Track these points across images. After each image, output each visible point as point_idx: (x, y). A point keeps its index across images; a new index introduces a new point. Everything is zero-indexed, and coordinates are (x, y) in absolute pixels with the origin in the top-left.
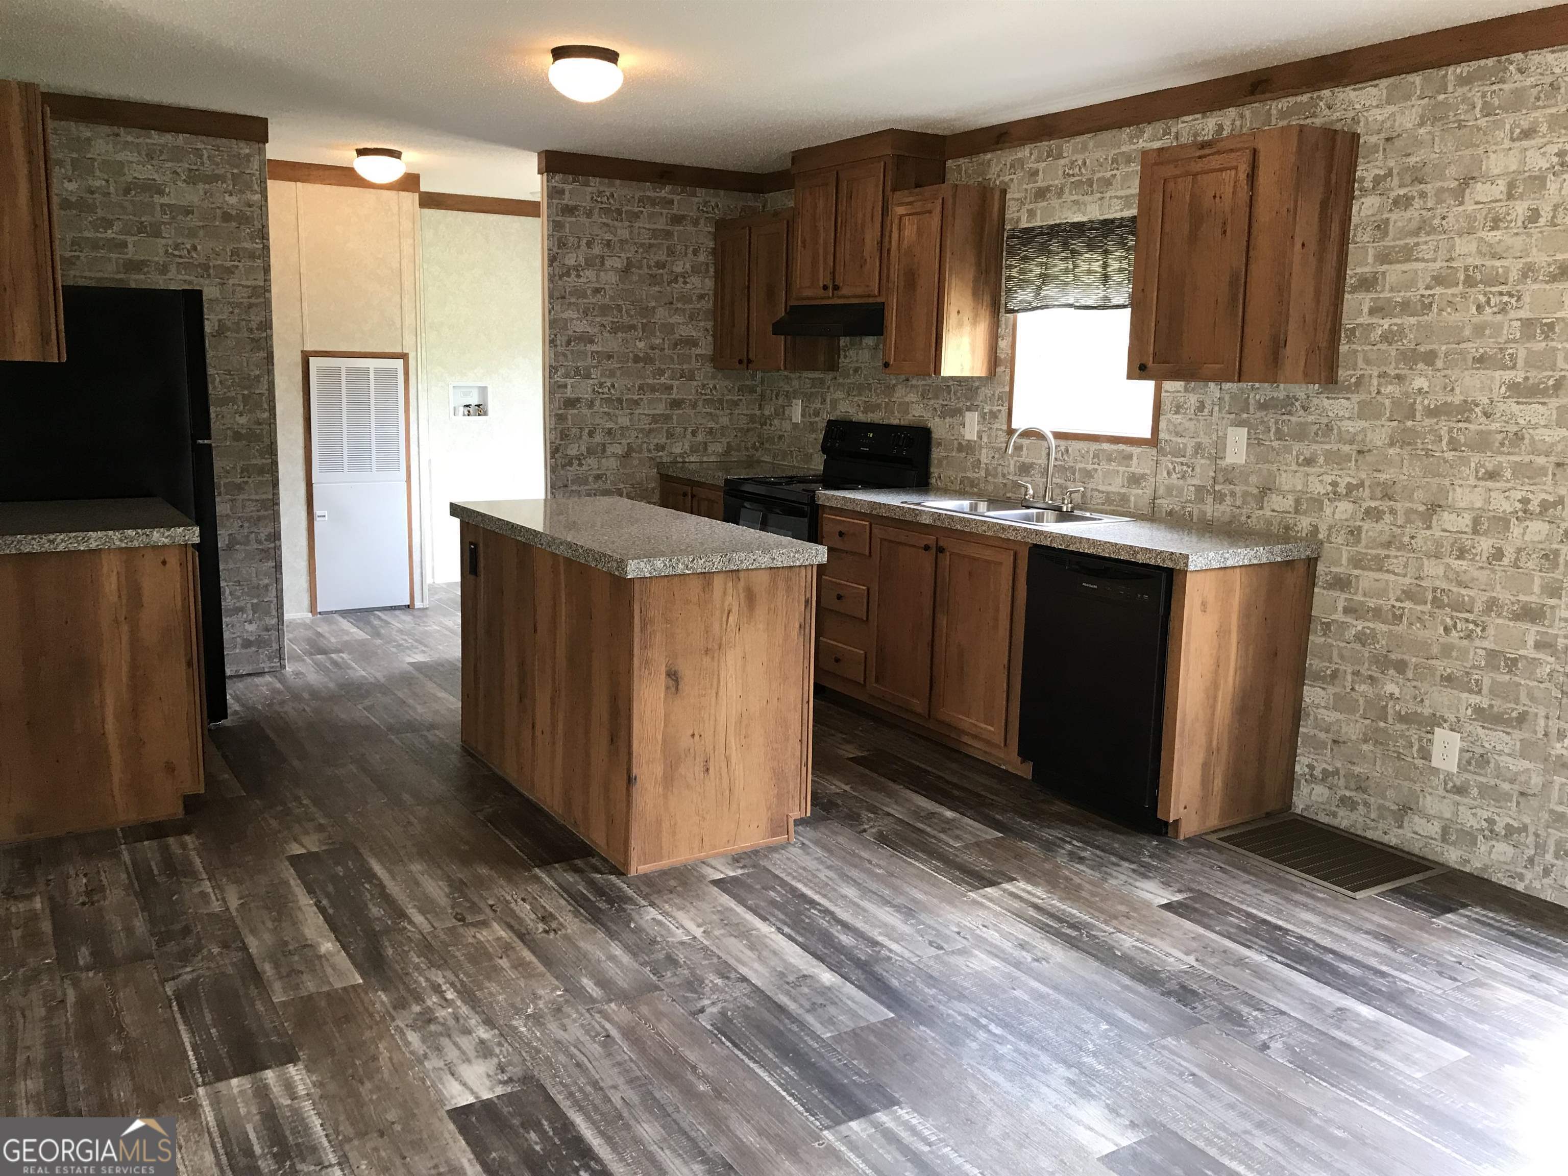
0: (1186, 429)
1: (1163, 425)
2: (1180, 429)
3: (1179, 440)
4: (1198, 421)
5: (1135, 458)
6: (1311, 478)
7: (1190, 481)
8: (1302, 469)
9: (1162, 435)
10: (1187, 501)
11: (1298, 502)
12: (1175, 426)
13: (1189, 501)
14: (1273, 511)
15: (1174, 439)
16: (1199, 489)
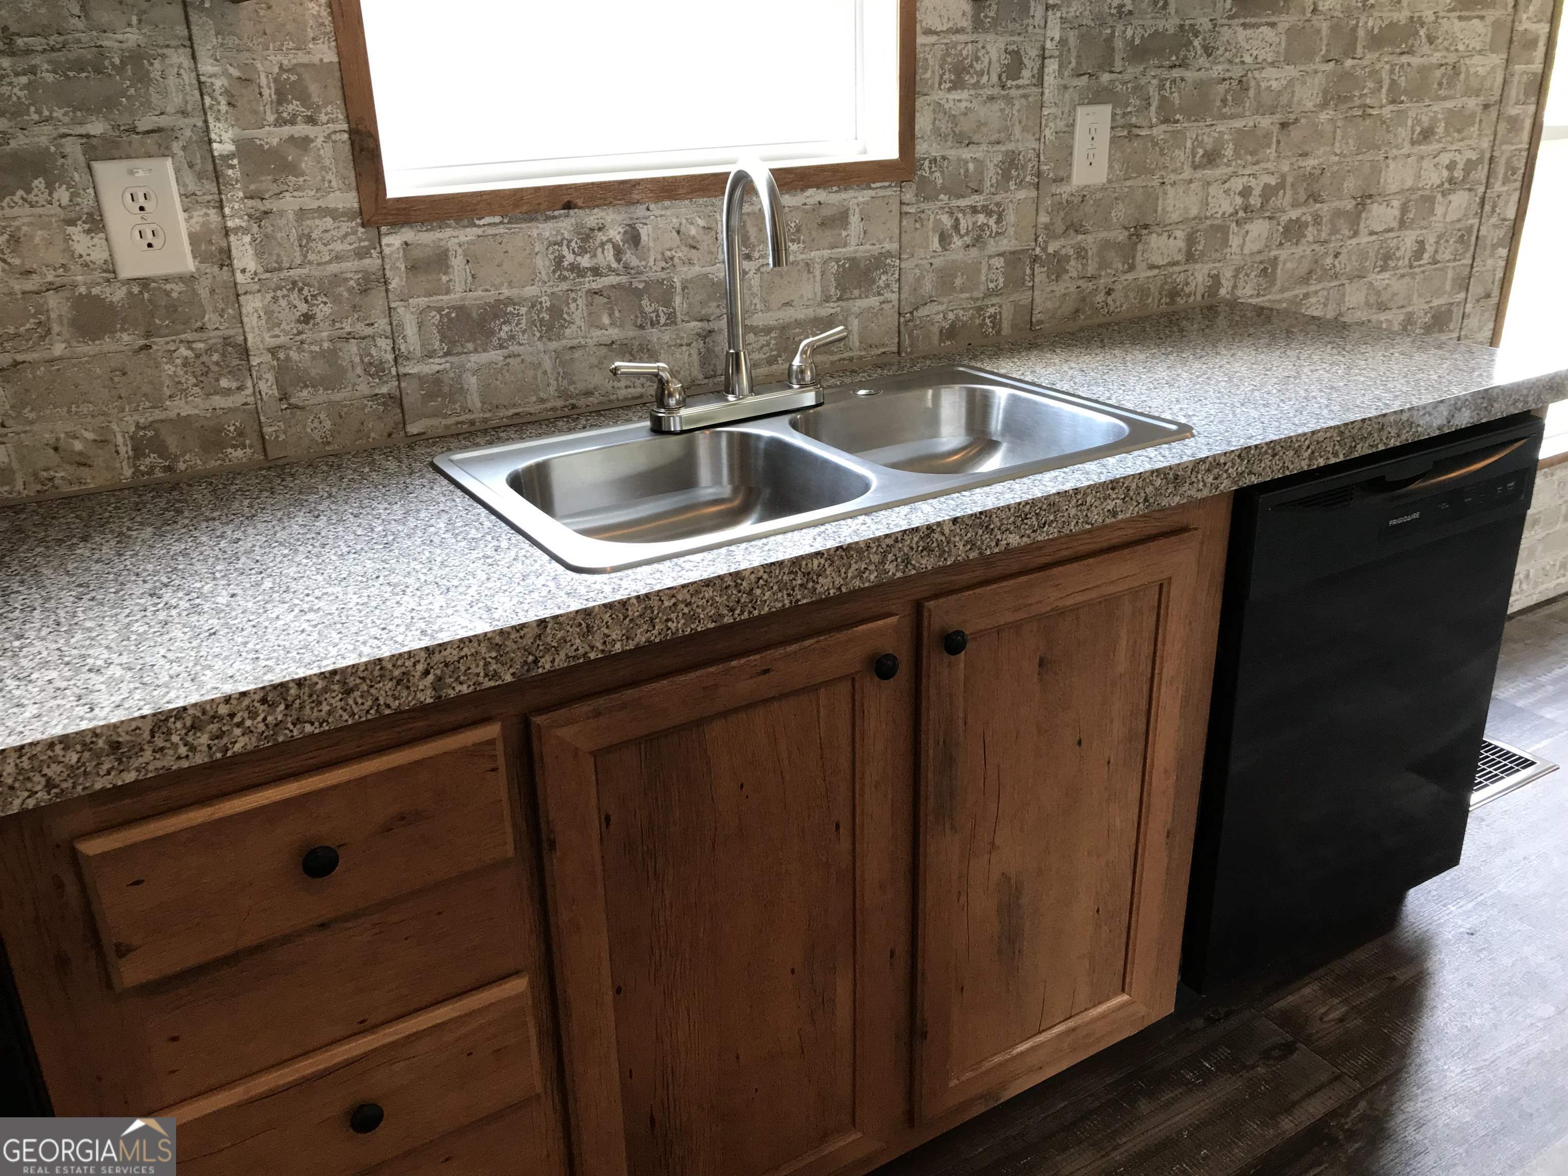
0: (980, 125)
1: (923, 122)
2: (966, 125)
3: (966, 154)
4: (1009, 100)
5: (854, 219)
6: (1212, 190)
7: (992, 247)
8: (1199, 174)
9: (921, 148)
10: (989, 294)
11: (1191, 240)
12: (953, 119)
13: (995, 292)
14: (1152, 267)
15: (952, 153)
16: (1013, 259)
